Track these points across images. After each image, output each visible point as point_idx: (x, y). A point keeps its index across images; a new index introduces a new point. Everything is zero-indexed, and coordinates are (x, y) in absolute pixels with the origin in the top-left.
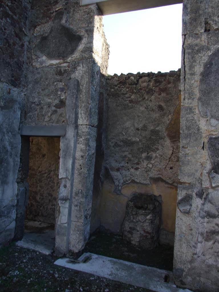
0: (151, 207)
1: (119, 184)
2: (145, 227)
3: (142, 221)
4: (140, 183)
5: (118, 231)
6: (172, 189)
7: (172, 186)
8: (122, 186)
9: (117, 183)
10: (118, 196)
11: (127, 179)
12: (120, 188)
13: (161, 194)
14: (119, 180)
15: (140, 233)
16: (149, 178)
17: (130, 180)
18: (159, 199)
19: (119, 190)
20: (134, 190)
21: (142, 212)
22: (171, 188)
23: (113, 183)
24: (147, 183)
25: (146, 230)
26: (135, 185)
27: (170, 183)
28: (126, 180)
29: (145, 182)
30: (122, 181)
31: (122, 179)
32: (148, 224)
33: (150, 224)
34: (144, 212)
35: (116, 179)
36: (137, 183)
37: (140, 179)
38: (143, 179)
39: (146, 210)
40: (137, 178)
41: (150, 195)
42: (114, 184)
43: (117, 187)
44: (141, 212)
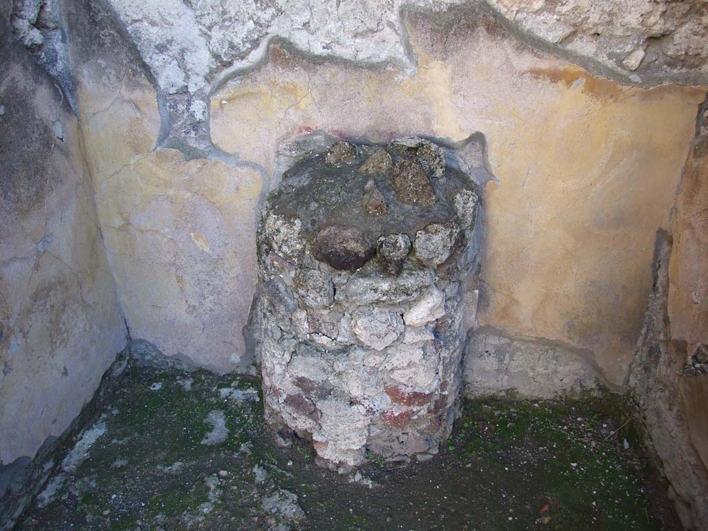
0: (434, 243)
1: (187, 77)
2: (397, 375)
3: (379, 346)
4: (332, 60)
5: (235, 358)
6: (561, 85)
7: (562, 65)
8: (213, 93)
9: (169, 76)
10: (194, 166)
11: (237, 41)
12: (198, 107)
13: (483, 131)
14: (183, 51)
15: (370, 411)
16: (394, 17)
17: (255, 44)
18: (467, 162)
19: (196, 126)
20: (295, 117)
21: (376, 290)
22: (555, 76)
23: (144, 81)
24: (383, 57)
25: (403, 389)
26: (297, 77)
27: (552, 37)
28: (232, 46)
29: (367, 50)
30: (201, 60)
31: (203, 40)
32: (418, 354)
33: (431, 348)
34: (385, 286)
35: (161, 48)
36: (314, 62)
37: (332, 26)
38: (351, 25)
39: (398, 274)
40: (306, 25)
41: (412, 143)
42: (156, 86)
43: (181, 107)
44: (365, 292)
